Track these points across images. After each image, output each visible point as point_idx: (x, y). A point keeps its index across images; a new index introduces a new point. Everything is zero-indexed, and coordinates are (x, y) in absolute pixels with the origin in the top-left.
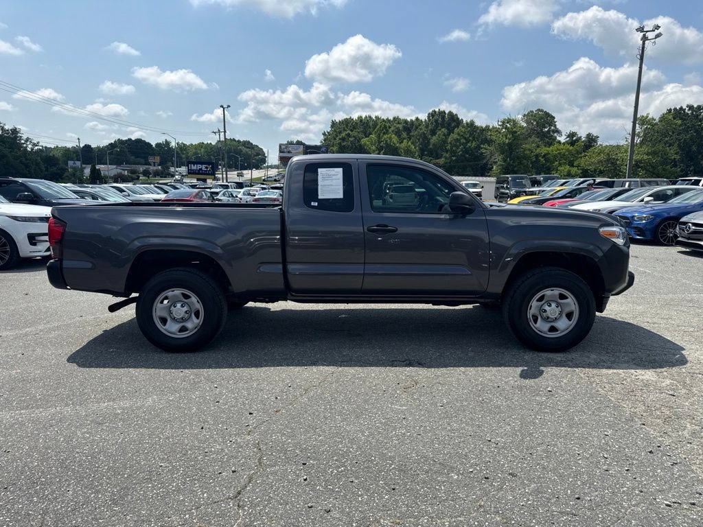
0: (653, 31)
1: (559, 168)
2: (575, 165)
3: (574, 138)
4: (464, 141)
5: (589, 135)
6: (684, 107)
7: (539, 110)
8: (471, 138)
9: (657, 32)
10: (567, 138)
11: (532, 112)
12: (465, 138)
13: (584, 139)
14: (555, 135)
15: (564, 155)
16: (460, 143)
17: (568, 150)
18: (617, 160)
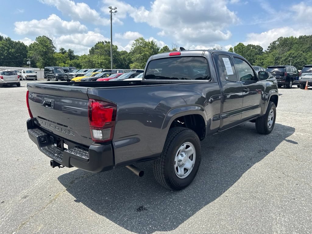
0: (115, 9)
1: (59, 64)
2: (66, 63)
3: (63, 51)
4: (7, 48)
5: (69, 50)
6: (104, 42)
7: (44, 36)
8: (10, 47)
9: (116, 10)
10: (60, 50)
11: (40, 37)
12: (7, 47)
13: (67, 52)
14: (53, 49)
15: (60, 58)
16: (4, 49)
17: (62, 56)
18: (93, 61)
